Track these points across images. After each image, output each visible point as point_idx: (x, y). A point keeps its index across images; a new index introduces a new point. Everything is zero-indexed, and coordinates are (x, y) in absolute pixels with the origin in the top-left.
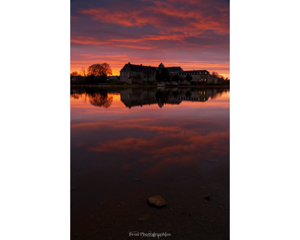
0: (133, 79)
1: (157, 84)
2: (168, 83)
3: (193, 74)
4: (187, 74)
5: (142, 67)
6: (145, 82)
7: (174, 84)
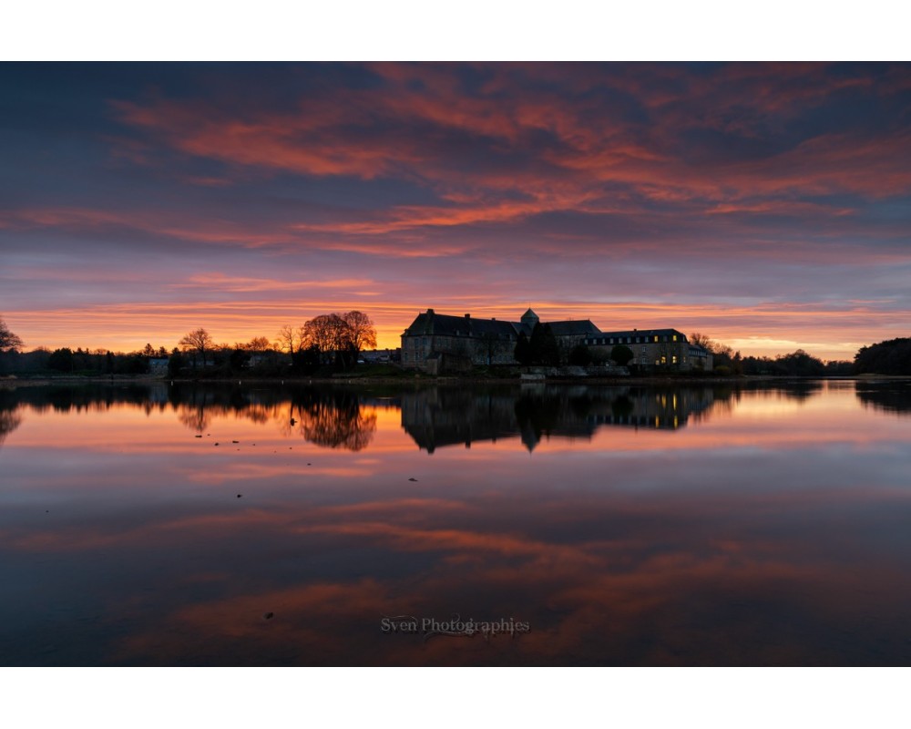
0: (443, 359)
1: (519, 376)
2: (554, 371)
3: (633, 341)
4: (612, 341)
5: (470, 323)
6: (480, 367)
7: (574, 373)
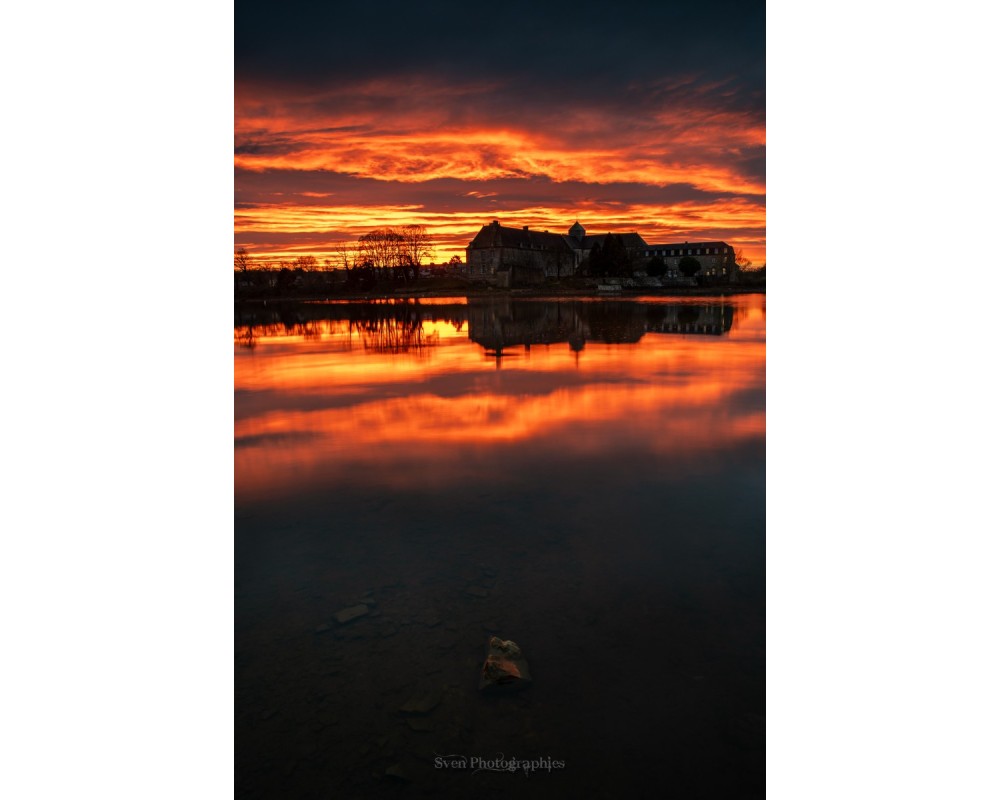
0: (513, 272)
1: (595, 286)
2: (630, 282)
5: (531, 235)
6: (551, 279)
7: (650, 283)
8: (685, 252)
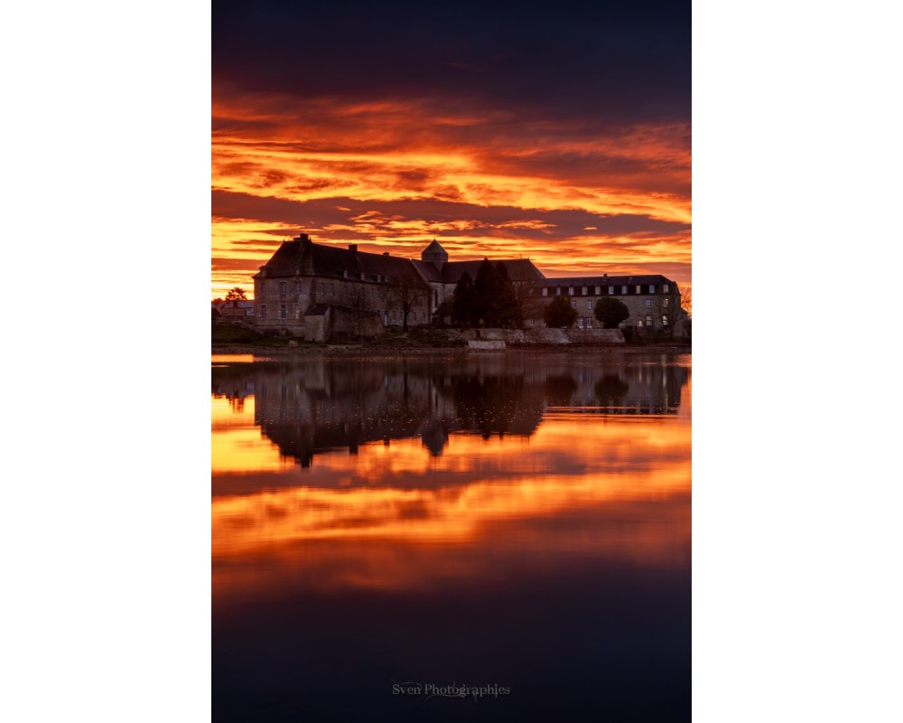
0: (332, 316)
2: (519, 335)
5: (358, 259)
6: (393, 329)
7: (551, 339)
8: (604, 290)
